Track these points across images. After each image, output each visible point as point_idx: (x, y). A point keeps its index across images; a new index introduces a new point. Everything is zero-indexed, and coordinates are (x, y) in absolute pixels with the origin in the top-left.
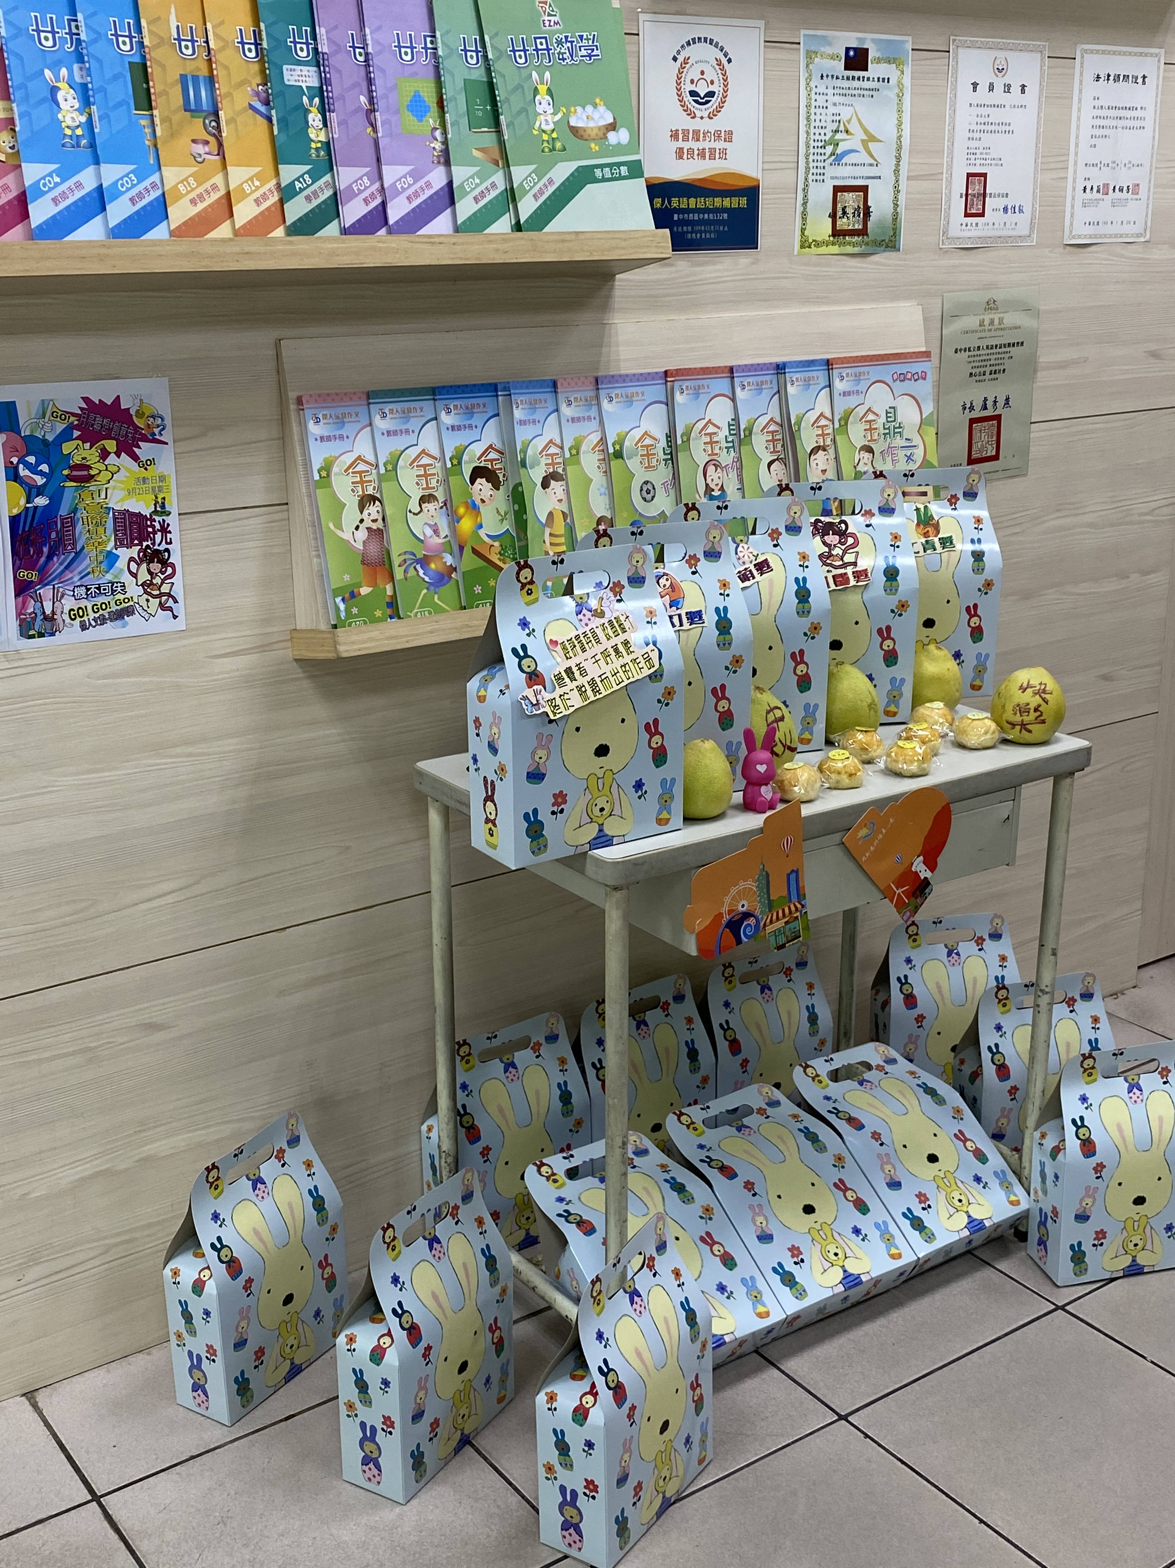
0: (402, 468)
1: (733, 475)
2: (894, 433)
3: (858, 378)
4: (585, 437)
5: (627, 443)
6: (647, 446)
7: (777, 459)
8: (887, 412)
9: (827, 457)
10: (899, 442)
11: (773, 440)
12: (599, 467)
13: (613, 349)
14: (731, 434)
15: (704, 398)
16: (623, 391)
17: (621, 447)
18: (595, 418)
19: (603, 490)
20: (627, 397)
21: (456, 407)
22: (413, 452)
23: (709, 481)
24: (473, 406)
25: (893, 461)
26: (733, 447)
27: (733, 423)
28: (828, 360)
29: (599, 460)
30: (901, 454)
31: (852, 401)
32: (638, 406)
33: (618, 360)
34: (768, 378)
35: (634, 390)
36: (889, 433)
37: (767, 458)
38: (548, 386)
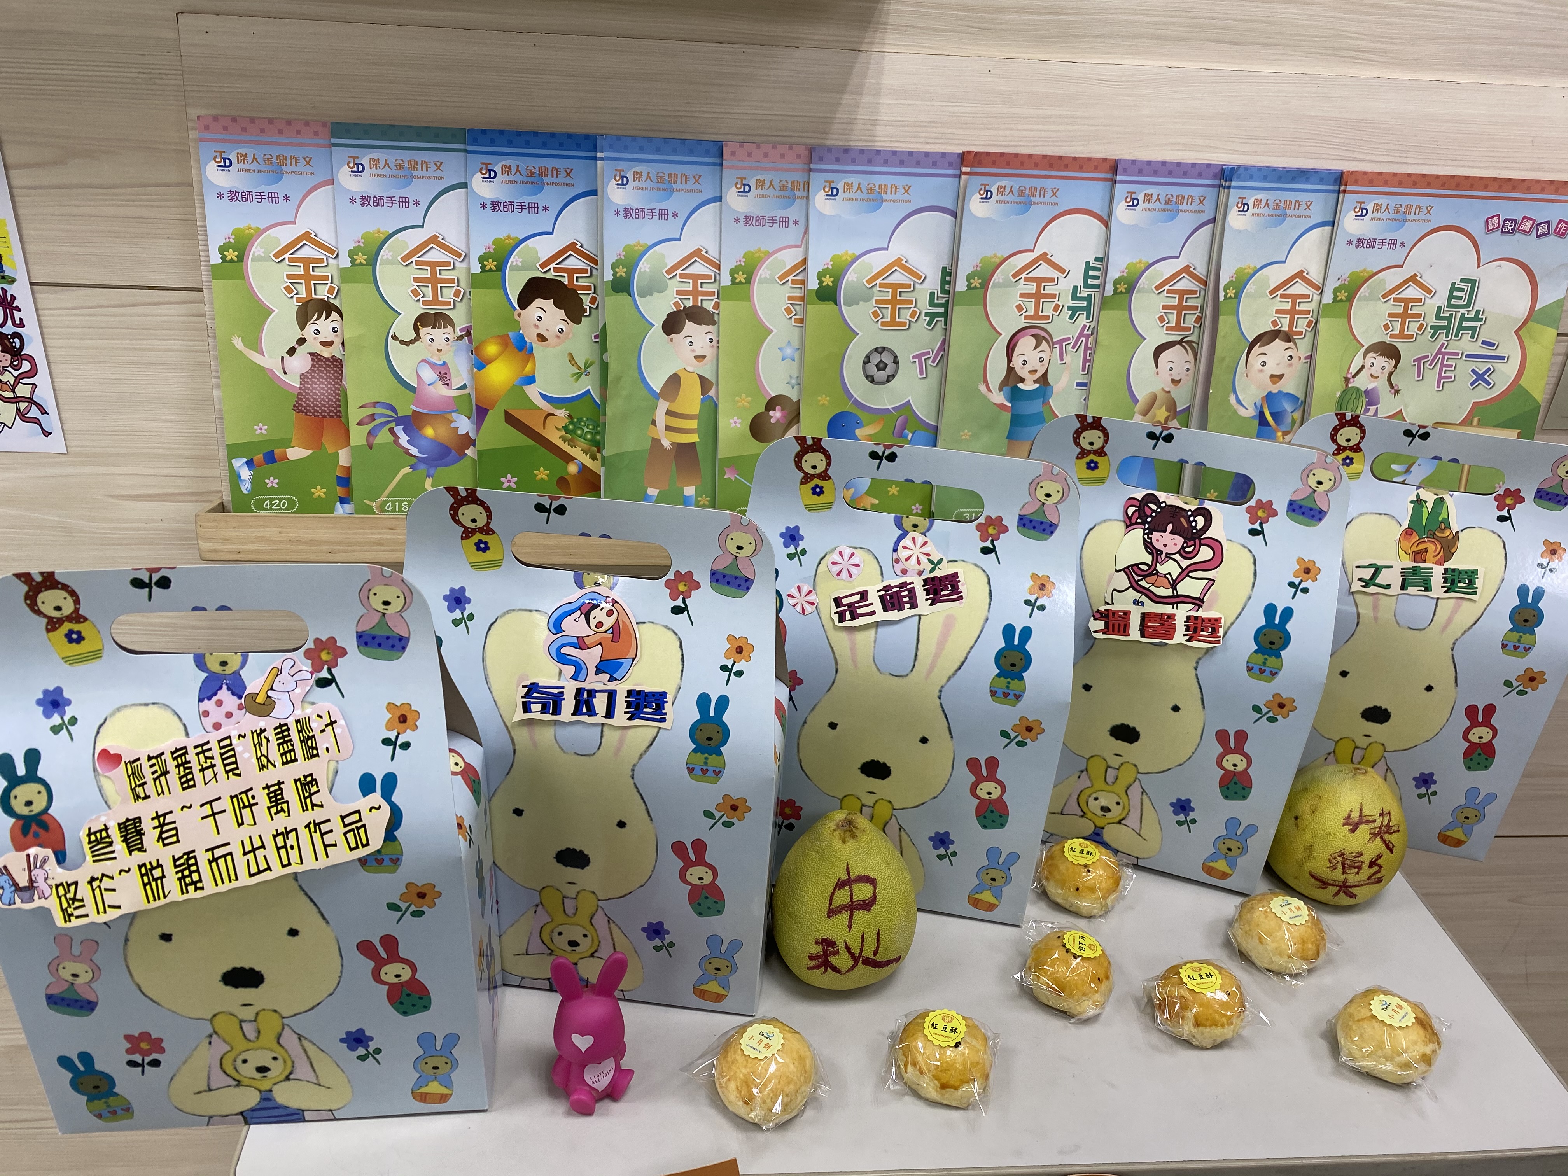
0: (388, 262)
1: (1074, 359)
2: (1460, 327)
3: (1400, 217)
4: (770, 255)
5: (851, 277)
6: (895, 286)
7: (1180, 342)
8: (1453, 288)
9: (1289, 353)
10: (1466, 344)
11: (1180, 308)
12: (788, 311)
13: (866, 99)
14: (1086, 285)
15: (1040, 213)
16: (864, 180)
17: (838, 282)
18: (796, 223)
19: (789, 351)
20: (871, 191)
21: (507, 169)
22: (414, 238)
23: (1017, 362)
24: (544, 172)
25: (1440, 377)
26: (1088, 309)
27: (1098, 265)
28: (1342, 174)
29: (790, 298)
30: (1464, 370)
31: (1374, 259)
32: (890, 213)
33: (874, 123)
34: (1196, 192)
35: (889, 180)
36: (1447, 328)
37: (1157, 336)
38: (707, 153)
